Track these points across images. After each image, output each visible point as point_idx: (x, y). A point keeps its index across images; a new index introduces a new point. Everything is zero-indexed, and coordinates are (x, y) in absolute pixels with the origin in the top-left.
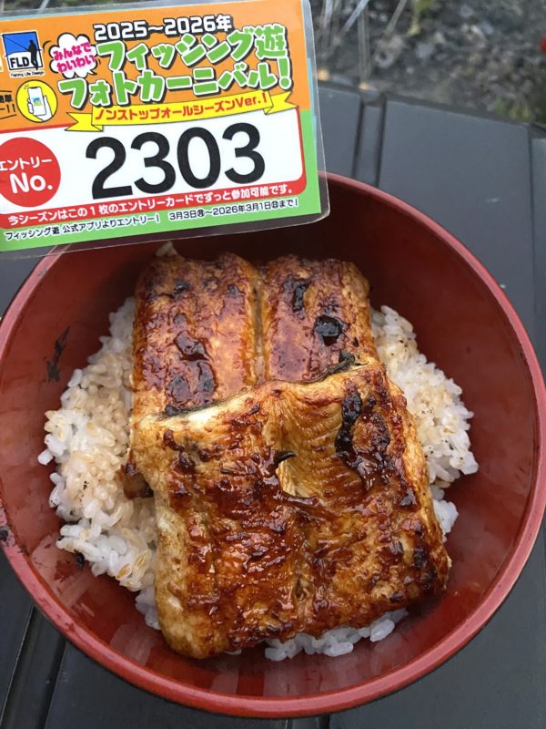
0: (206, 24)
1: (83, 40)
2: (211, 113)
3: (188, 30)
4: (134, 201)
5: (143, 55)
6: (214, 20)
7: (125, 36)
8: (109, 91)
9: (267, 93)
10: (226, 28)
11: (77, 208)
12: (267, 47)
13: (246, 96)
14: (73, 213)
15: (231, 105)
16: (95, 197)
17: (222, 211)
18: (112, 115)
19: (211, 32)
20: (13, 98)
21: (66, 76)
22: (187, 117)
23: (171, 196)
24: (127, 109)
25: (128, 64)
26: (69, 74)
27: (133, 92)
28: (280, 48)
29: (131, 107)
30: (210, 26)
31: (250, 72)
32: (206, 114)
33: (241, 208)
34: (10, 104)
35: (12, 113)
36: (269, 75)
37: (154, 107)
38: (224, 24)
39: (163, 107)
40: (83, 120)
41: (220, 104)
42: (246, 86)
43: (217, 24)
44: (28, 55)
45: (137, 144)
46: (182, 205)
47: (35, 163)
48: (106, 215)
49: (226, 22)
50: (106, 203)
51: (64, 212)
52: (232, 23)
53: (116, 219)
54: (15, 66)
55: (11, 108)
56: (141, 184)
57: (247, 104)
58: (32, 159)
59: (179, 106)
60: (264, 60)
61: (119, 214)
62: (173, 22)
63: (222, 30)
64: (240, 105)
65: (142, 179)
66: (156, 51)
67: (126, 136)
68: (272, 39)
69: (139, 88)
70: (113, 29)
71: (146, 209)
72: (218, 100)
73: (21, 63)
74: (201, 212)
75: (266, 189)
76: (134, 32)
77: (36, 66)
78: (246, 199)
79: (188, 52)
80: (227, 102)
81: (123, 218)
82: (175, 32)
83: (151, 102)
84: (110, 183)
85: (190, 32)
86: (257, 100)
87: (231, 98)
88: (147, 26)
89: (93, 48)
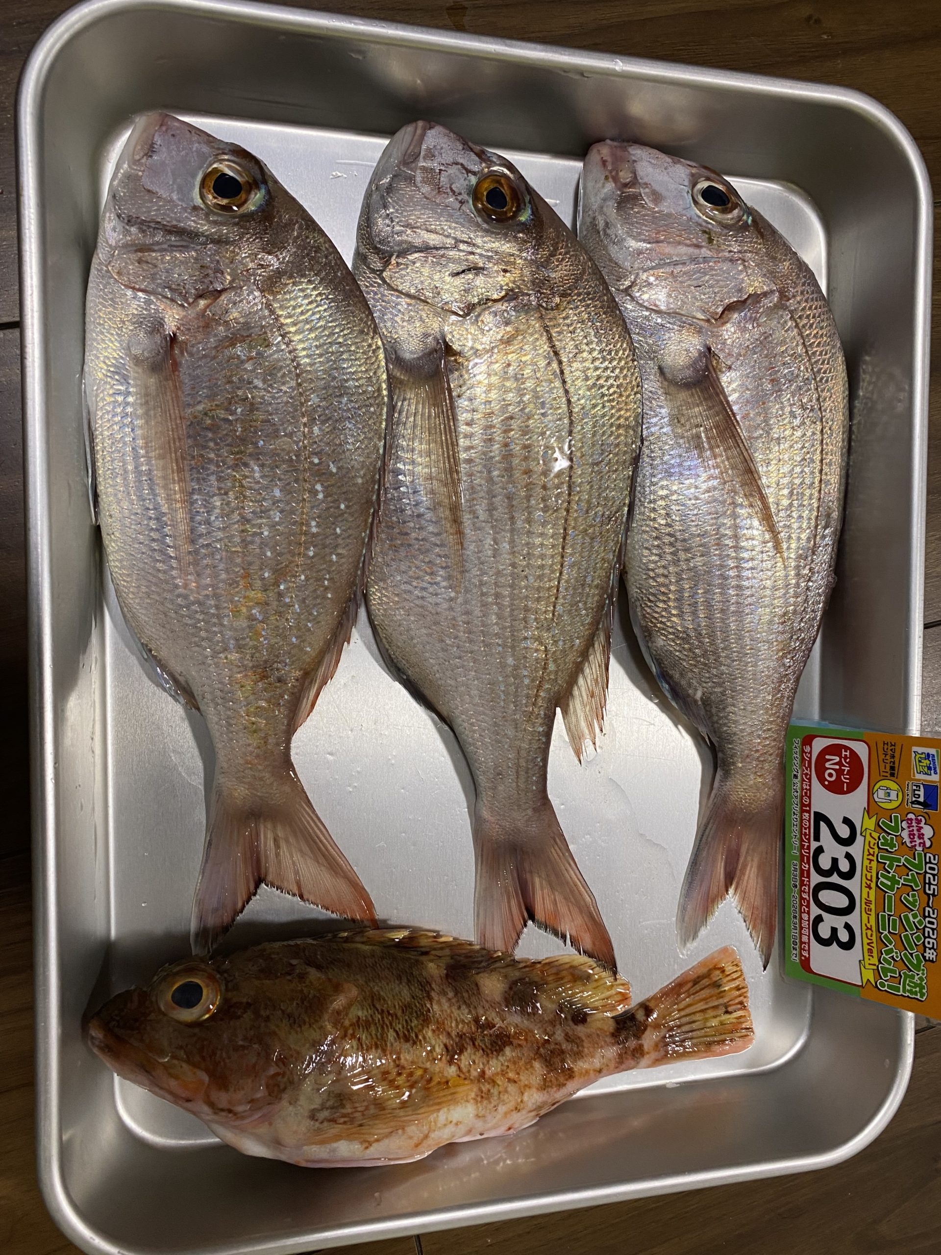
0: (931, 941)
1: (928, 844)
2: (865, 921)
3: (928, 925)
4: (809, 840)
5: (913, 885)
6: (933, 948)
7: (928, 876)
8: (889, 850)
9: (875, 967)
10: (926, 955)
12: (910, 981)
13: (875, 950)
14: (806, 793)
15: (869, 937)
16: (815, 813)
17: (795, 902)
18: (871, 846)
19: (924, 942)
20: (892, 778)
21: (904, 823)
22: (864, 901)
23: (809, 868)
24: (875, 859)
25: (907, 871)
26: (905, 825)
27: (886, 867)
28: (908, 991)
29: (875, 862)
30: (929, 943)
31: (892, 961)
32: (865, 916)
33: (795, 917)
34: (888, 775)
35: (882, 773)
36: (889, 974)
37: (874, 879)
38: (930, 954)
39: (873, 885)
40: (870, 823)
41: (871, 929)
42: (881, 953)
44: (921, 799)
45: (848, 856)
46: (802, 875)
47: (846, 778)
48: (801, 817)
49: (931, 956)
50: (810, 819)
51: (808, 787)
52: (929, 960)
53: (799, 823)
54: (915, 788)
55: (886, 774)
56: (820, 850)
57: (869, 949)
58: (848, 777)
60: (900, 975)
61: (801, 826)
63: (925, 952)
64: (868, 944)
65: (823, 851)
66: (914, 895)
67: (856, 850)
69: (889, 873)
71: (802, 846)
72: (874, 929)
73: (917, 792)
74: (796, 886)
75: (807, 941)
78: (801, 923)
79: (911, 919)
80: (872, 935)
81: (798, 828)
82: (927, 914)
85: (925, 926)
86: (871, 958)
87: (874, 939)
88: (933, 895)
89: (921, 849)
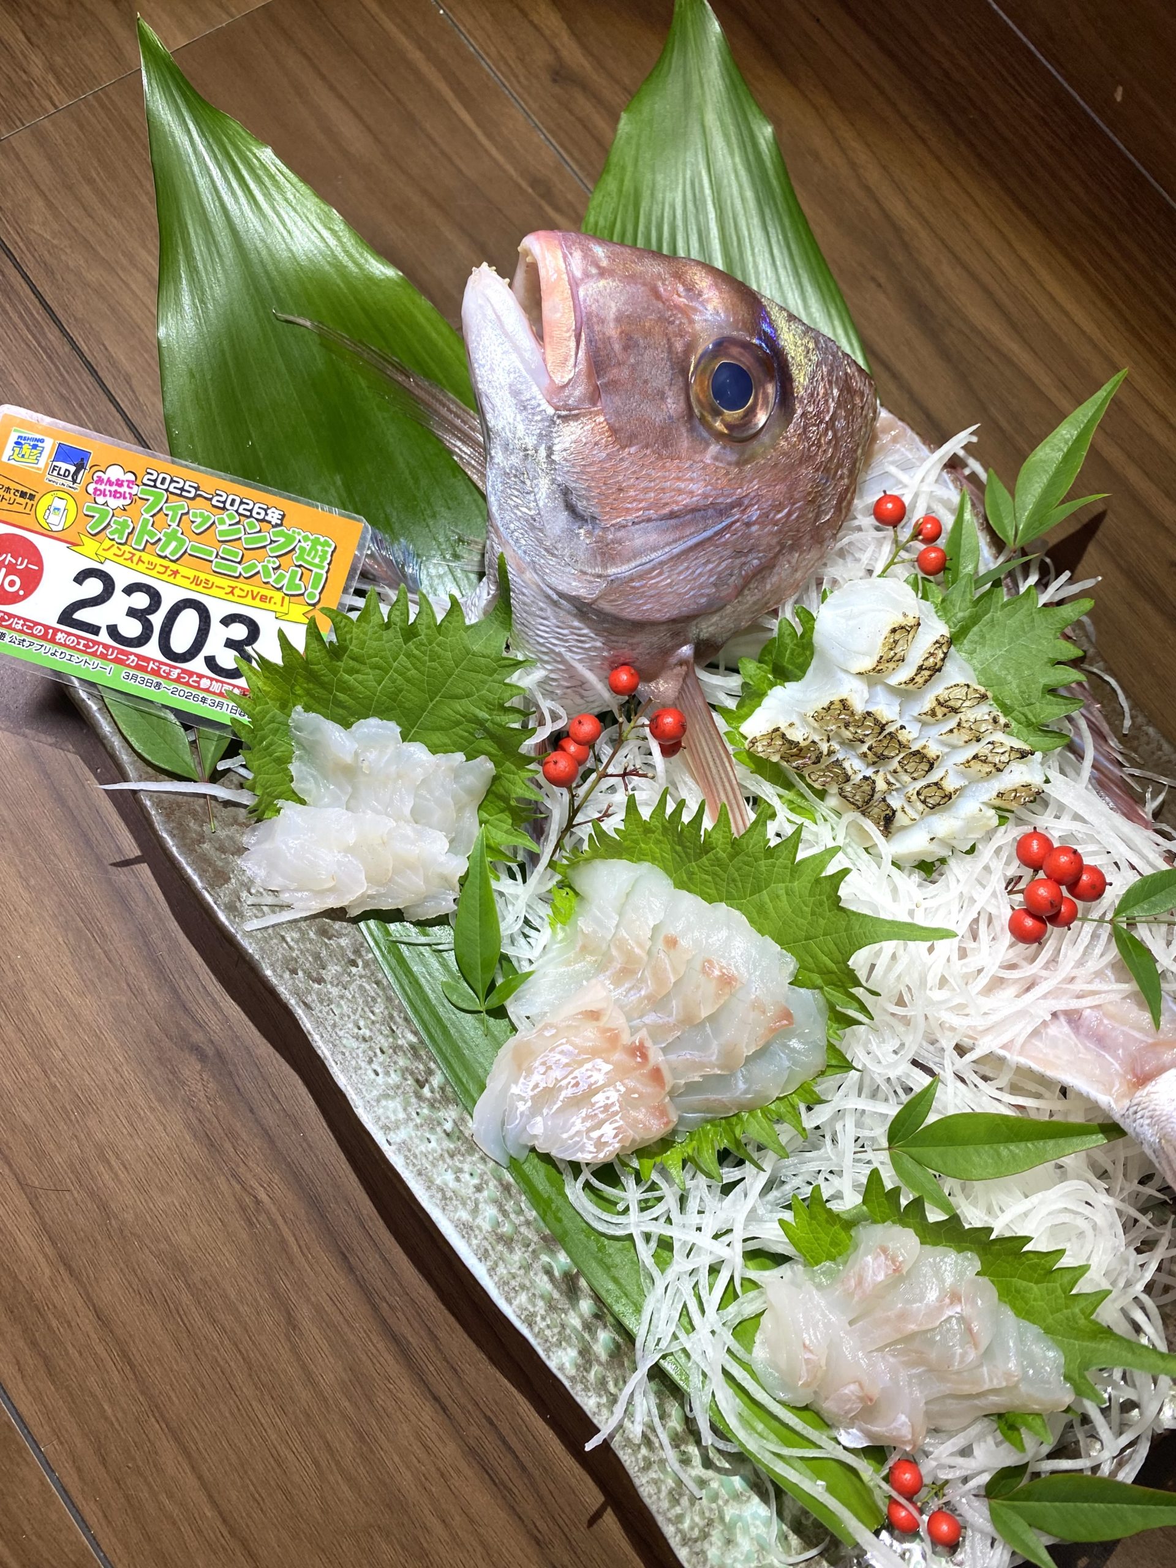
0: (256, 510)
1: (131, 477)
2: (220, 593)
3: (235, 508)
4: (95, 643)
5: (180, 512)
7: (171, 489)
8: (130, 530)
9: (287, 598)
10: (274, 521)
11: (37, 624)
12: (308, 555)
14: (29, 628)
15: (244, 594)
16: (60, 621)
17: (182, 693)
18: (120, 553)
19: (257, 519)
22: (193, 586)
23: (136, 655)
24: (138, 554)
25: (161, 514)
26: (101, 500)
27: (152, 541)
28: (322, 561)
29: (142, 554)
30: (258, 513)
31: (280, 571)
32: (214, 591)
33: (204, 700)
35: (27, 511)
36: (297, 581)
37: (165, 562)
38: (274, 516)
39: (174, 567)
40: (90, 546)
41: (233, 588)
42: (267, 583)
43: (266, 514)
44: (72, 469)
45: (129, 590)
46: (143, 669)
47: (22, 563)
48: (60, 644)
49: (276, 516)
50: (66, 633)
51: (21, 622)
52: (282, 520)
53: (68, 652)
55: (29, 506)
56: (113, 631)
57: (261, 599)
58: (20, 559)
59: (191, 573)
60: (300, 566)
61: (74, 648)
62: (225, 496)
63: (270, 522)
64: (254, 598)
65: (115, 626)
66: (195, 515)
67: (122, 577)
68: (317, 551)
69: (160, 540)
70: (164, 479)
71: (103, 657)
74: (158, 685)
76: (182, 489)
77: (74, 481)
78: (214, 693)
79: (225, 527)
80: (241, 590)
81: (76, 654)
82: (221, 505)
83: (165, 557)
84: (80, 615)
85: (237, 511)
86: (273, 601)
87: (247, 588)
88: (197, 489)
89: (135, 487)
